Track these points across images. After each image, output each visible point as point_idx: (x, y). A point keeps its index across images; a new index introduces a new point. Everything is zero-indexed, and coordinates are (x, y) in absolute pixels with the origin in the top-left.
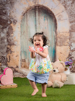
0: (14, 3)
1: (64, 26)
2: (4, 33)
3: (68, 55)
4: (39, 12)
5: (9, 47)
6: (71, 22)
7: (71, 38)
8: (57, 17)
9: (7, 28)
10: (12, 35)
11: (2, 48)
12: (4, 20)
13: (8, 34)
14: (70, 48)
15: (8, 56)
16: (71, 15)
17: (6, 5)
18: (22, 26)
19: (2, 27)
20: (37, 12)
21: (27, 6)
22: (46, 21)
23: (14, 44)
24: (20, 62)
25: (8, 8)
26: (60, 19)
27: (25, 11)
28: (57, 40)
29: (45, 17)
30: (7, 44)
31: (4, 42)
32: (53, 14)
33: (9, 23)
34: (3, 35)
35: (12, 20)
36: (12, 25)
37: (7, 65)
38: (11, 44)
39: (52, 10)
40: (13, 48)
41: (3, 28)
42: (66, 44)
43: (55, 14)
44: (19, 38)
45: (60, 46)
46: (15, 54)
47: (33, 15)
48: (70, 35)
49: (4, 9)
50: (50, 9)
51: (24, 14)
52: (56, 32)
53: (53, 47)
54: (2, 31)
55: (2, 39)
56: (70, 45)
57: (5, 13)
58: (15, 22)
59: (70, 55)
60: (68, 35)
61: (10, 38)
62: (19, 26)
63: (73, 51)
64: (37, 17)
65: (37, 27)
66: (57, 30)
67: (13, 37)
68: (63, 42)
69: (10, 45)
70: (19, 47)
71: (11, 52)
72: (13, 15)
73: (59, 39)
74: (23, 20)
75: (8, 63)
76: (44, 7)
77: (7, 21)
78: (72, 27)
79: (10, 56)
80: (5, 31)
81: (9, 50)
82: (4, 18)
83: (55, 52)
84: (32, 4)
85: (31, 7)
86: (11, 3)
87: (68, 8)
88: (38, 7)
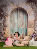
0: (7, 6)
2: (2, 21)
3: (33, 32)
4: (19, 11)
5: (4, 27)
6: (35, 16)
7: (35, 24)
8: (28, 14)
9: (4, 18)
10: (6, 22)
12: (2, 14)
13: (4, 21)
14: (34, 29)
15: (4, 32)
19: (1, 18)
20: (18, 11)
21: (13, 8)
22: (23, 16)
23: (6, 26)
24: (9, 35)
25: (4, 8)
26: (30, 15)
27: (12, 10)
28: (28, 25)
30: (3, 26)
31: (2, 25)
32: (26, 12)
33: (4, 16)
34: (1, 22)
35: (6, 15)
36: (6, 17)
38: (5, 26)
39: (26, 10)
42: (33, 27)
44: (9, 23)
45: (30, 28)
46: (7, 31)
47: (16, 12)
48: (35, 23)
49: (2, 9)
51: (12, 12)
52: (28, 21)
53: (26, 28)
55: (1, 24)
56: (35, 28)
57: (3, 11)
58: (7, 16)
59: (34, 32)
60: (33, 22)
61: (5, 23)
67: (6, 23)
68: (31, 26)
70: (9, 28)
72: (6, 12)
73: (29, 25)
74: (11, 15)
75: (4, 36)
76: (22, 8)
77: (4, 15)
78: (35, 19)
80: (3, 20)
81: (4, 29)
82: (2, 13)
83: (27, 30)
84: (16, 7)
86: (5, 6)
87: (34, 9)
88: (19, 8)
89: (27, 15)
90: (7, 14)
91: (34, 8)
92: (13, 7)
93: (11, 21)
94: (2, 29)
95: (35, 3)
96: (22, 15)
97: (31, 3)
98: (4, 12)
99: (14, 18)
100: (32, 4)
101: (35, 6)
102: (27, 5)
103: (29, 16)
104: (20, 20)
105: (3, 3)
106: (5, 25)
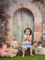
0: (9, 6)
1: (38, 20)
2: (3, 24)
5: (6, 32)
6: (42, 18)
7: (43, 27)
9: (5, 21)
10: (8, 25)
11: (2, 32)
13: (6, 25)
14: (42, 33)
15: (5, 37)
16: (43, 13)
17: (4, 8)
18: (14, 20)
20: (23, 12)
21: (17, 8)
23: (9, 30)
25: (5, 9)
26: (36, 16)
27: (15, 11)
28: (34, 28)
29: (27, 15)
30: (5, 30)
31: (3, 29)
32: (32, 13)
33: (6, 18)
35: (8, 16)
36: (8, 19)
37: (5, 42)
39: (32, 11)
40: (9, 33)
41: (3, 21)
42: (40, 30)
43: (33, 13)
44: (12, 27)
45: (36, 31)
46: (9, 36)
47: (20, 13)
48: (42, 25)
49: (3, 10)
50: (30, 10)
51: (15, 13)
52: (34, 23)
54: (2, 22)
55: (2, 27)
56: (42, 31)
57: (4, 12)
58: (10, 17)
59: (42, 37)
60: (41, 25)
61: (7, 27)
62: (12, 20)
63: (43, 34)
64: (23, 15)
65: (23, 21)
66: (35, 23)
67: (8, 26)
68: (38, 29)
69: (7, 31)
70: (12, 32)
71: (7, 35)
72: (8, 13)
73: (35, 28)
74: (14, 16)
75: (5, 41)
76: (27, 9)
79: (6, 37)
80: (4, 22)
82: (3, 15)
83: (33, 35)
84: (20, 7)
85: (19, 9)
86: (7, 6)
87: (41, 10)
88: (23, 8)
89: (33, 17)
90: (10, 15)
91: (41, 8)
92: (15, 7)
93: (14, 24)
94: (4, 34)
95: (42, 3)
96: (27, 16)
97: (37, 2)
98: (6, 13)
99: (18, 21)
100: (38, 4)
101: (42, 6)
102: (32, 5)
103: (35, 18)
104: (24, 22)
105: (4, 3)
106: (7, 28)
